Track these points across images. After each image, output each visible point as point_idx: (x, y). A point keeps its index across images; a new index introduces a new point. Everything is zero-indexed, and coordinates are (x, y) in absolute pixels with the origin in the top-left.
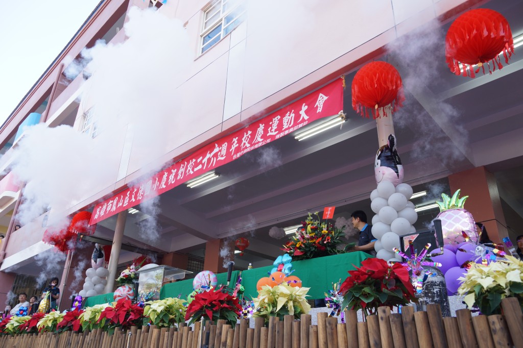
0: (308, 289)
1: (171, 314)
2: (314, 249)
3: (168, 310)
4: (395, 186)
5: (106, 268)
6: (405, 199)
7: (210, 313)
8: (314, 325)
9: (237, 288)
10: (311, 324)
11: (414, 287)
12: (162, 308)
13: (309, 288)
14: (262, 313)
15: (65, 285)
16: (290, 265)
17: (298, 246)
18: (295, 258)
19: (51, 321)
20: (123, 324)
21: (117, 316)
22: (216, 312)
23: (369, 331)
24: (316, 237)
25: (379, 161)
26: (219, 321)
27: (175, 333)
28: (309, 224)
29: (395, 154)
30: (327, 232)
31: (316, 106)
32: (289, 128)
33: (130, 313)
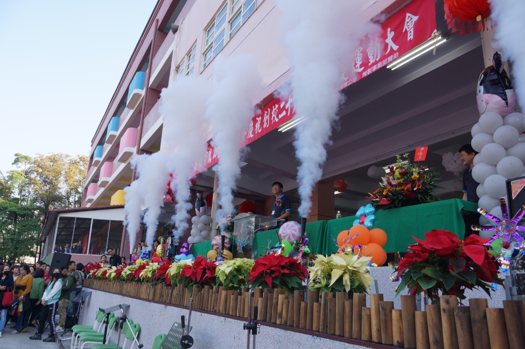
1: (241, 275)
2: (402, 197)
3: (239, 270)
4: (503, 117)
6: (516, 132)
7: (269, 280)
8: (367, 308)
10: (365, 305)
12: (230, 269)
13: (371, 258)
14: (316, 286)
16: (373, 217)
17: (384, 193)
19: (151, 272)
20: (201, 282)
21: (194, 274)
22: (277, 277)
24: (405, 183)
25: (482, 88)
26: (277, 289)
27: (239, 297)
28: (397, 168)
29: (503, 76)
30: (418, 176)
31: (404, 31)
32: (376, 63)
33: (207, 271)
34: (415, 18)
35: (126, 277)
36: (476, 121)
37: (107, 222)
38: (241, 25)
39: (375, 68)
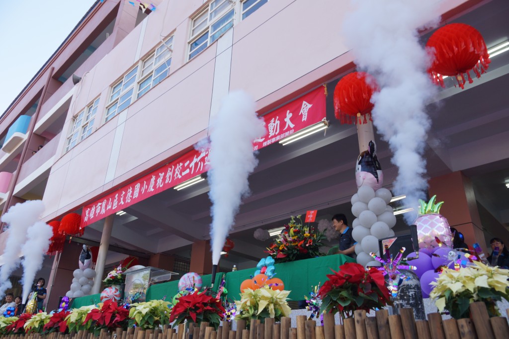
0: (288, 292)
1: (156, 316)
2: (296, 252)
3: (153, 312)
4: (375, 191)
5: (93, 269)
6: (384, 204)
7: (193, 316)
8: (294, 328)
9: (220, 291)
10: (290, 327)
11: (390, 291)
12: (147, 310)
13: (290, 292)
14: (244, 316)
15: (53, 286)
16: (273, 268)
17: (281, 248)
18: (277, 260)
19: (38, 322)
20: (109, 326)
21: (103, 318)
22: (199, 314)
23: (346, 334)
24: (299, 240)
25: (360, 167)
26: (202, 323)
27: (160, 334)
28: (292, 227)
29: (375, 159)
30: (309, 235)
31: (300, 114)
32: (275, 136)
33: (116, 315)
34: (310, 106)
36: (356, 192)
38: (151, 88)
39: (274, 140)
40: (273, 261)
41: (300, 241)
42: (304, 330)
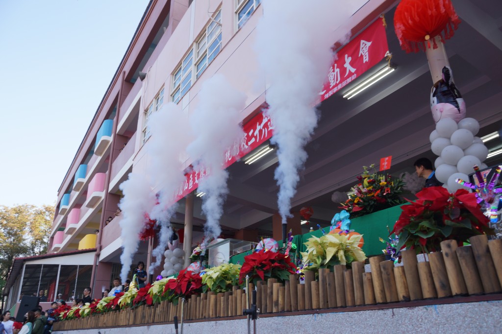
0: (361, 236)
1: (227, 280)
2: (373, 203)
3: (224, 276)
4: (457, 122)
6: (471, 135)
7: (261, 274)
8: (368, 273)
9: (288, 247)
10: (364, 271)
12: (218, 274)
14: (311, 267)
16: (348, 221)
17: (356, 202)
18: (353, 215)
19: (130, 298)
20: (186, 294)
21: (179, 286)
22: (267, 272)
23: (433, 271)
24: (374, 190)
25: (435, 99)
26: (269, 280)
27: (230, 297)
28: (365, 178)
29: (452, 87)
31: (360, 55)
32: (337, 85)
33: (192, 283)
34: (369, 44)
35: (102, 309)
36: (434, 129)
37: (75, 267)
38: (207, 65)
39: (335, 90)
40: (348, 214)
41: (376, 191)
42: (380, 273)
